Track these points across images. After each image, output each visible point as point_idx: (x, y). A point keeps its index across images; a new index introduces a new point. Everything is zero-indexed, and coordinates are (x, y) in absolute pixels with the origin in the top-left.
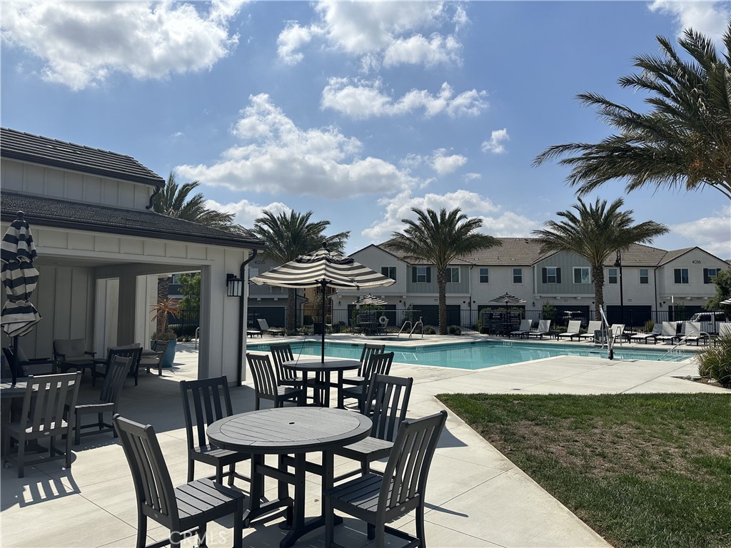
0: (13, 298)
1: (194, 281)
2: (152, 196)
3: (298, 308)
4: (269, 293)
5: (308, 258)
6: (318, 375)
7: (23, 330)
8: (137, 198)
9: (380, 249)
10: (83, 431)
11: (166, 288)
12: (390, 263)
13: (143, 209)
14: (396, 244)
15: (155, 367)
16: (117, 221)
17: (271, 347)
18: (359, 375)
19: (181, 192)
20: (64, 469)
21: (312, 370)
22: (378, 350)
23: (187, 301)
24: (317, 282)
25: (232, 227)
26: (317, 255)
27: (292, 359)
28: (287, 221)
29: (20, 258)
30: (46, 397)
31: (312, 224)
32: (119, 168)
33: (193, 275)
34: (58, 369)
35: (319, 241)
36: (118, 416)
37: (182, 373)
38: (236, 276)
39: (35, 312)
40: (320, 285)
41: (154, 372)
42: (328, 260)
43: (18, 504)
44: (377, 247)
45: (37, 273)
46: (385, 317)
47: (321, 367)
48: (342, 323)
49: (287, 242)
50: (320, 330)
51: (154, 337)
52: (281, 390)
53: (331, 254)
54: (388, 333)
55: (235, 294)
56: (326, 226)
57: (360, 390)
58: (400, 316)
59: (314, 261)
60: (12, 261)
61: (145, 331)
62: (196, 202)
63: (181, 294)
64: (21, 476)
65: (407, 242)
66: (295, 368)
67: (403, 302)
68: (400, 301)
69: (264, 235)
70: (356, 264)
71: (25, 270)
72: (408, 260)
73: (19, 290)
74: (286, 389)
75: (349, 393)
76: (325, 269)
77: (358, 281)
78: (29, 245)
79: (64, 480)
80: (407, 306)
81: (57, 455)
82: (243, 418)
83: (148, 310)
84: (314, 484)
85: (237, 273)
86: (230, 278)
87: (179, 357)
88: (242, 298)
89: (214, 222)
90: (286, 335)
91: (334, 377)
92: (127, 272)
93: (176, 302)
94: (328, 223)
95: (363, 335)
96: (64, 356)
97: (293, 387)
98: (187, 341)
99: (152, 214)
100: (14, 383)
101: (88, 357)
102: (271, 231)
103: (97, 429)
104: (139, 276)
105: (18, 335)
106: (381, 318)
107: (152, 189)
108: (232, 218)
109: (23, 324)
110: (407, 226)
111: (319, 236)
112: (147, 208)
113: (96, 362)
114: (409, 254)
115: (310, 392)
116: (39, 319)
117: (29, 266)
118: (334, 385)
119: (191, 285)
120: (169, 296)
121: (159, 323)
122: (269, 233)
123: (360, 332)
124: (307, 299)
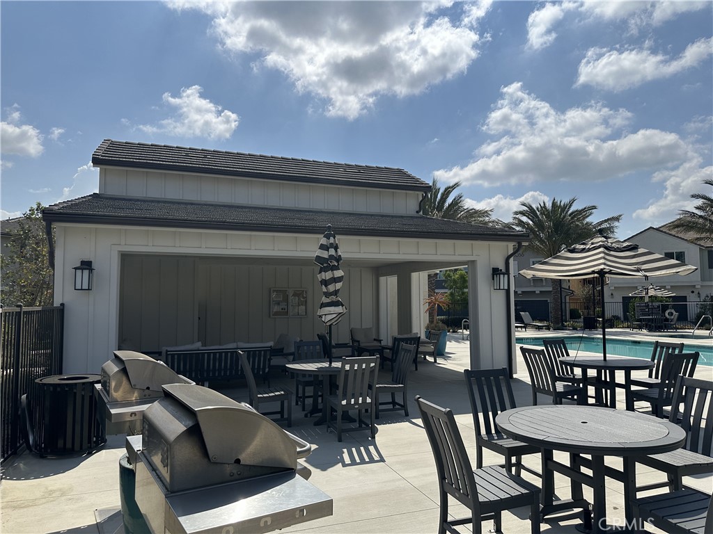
0: (327, 294)
1: (457, 276)
2: (421, 201)
3: (563, 301)
4: (530, 286)
5: (582, 247)
6: (599, 373)
7: (335, 319)
8: (407, 204)
9: (662, 231)
10: (381, 407)
11: (434, 283)
12: (677, 247)
13: (413, 213)
14: (685, 224)
15: (431, 354)
16: (396, 226)
17: (544, 341)
18: (650, 376)
19: (443, 194)
20: (370, 439)
21: (592, 367)
22: (674, 349)
23: (452, 294)
24: (593, 272)
25: (490, 222)
26: (592, 244)
27: (568, 355)
28: (547, 210)
29: (331, 262)
30: (355, 375)
31: (577, 211)
32: (393, 180)
33: (456, 270)
34: (356, 353)
35: (585, 228)
36: (419, 398)
37: (454, 362)
38: (501, 270)
39: (343, 306)
40: (596, 275)
41: (431, 359)
42: (606, 248)
43: (340, 464)
44: (657, 229)
45: (343, 274)
46: (673, 311)
47: (602, 364)
48: (617, 318)
49: (549, 232)
50: (590, 325)
51: (427, 328)
52: (560, 386)
53: (610, 240)
54: (678, 329)
55: (502, 287)
56: (593, 210)
57: (655, 393)
58: (693, 309)
59: (589, 250)
60: (325, 265)
61: (420, 323)
62: (456, 202)
63: (446, 288)
64: (340, 440)
65: (701, 221)
66: (573, 365)
67: (696, 292)
68: (693, 292)
69: (523, 227)
70: (641, 251)
71: (335, 272)
72: (702, 243)
73: (331, 288)
74: (564, 385)
75: (641, 396)
76: (604, 258)
77: (646, 270)
78: (336, 251)
79: (371, 448)
80: (703, 298)
81: (363, 426)
82: (530, 411)
83: (422, 303)
84: (615, 492)
85: (502, 267)
86: (496, 272)
87: (450, 346)
88: (508, 291)
89: (473, 219)
90: (551, 329)
91: (620, 377)
92: (403, 270)
93: (443, 295)
94: (594, 207)
95: (645, 331)
96: (359, 342)
97: (570, 384)
98: (453, 332)
99: (421, 217)
100: (331, 363)
101: (376, 343)
102: (531, 222)
103: (391, 406)
104: (413, 274)
105: (332, 324)
106: (667, 312)
107: (420, 194)
108: (490, 213)
109: (335, 316)
110: (700, 202)
111: (585, 222)
112: (417, 212)
113: (384, 348)
114: (703, 235)
115: (591, 390)
116: (345, 311)
117: (337, 268)
118: (620, 386)
119: (454, 280)
120: (436, 291)
121: (431, 315)
122: (528, 224)
123: (640, 328)
124: (573, 291)
